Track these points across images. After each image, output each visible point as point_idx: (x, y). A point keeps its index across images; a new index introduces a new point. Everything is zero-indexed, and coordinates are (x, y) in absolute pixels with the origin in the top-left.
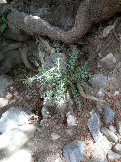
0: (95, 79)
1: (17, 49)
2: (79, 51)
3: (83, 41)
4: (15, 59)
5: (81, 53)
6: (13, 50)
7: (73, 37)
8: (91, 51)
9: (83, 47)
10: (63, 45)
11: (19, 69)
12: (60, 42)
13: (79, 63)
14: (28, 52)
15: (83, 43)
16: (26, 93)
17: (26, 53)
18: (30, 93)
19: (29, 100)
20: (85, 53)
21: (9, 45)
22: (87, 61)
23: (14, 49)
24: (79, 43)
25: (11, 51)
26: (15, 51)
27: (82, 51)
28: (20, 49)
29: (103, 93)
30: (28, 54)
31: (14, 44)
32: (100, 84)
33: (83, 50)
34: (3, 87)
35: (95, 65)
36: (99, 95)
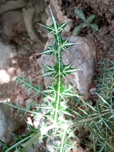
1: (20, 9)
4: (16, 25)
6: (14, 10)
10: (92, 17)
12: (86, 6)
14: (34, 16)
16: (29, 72)
17: (31, 17)
18: (33, 74)
21: (8, 3)
23: (14, 8)
25: (11, 12)
26: (17, 12)
28: (24, 10)
30: (33, 19)
34: (4, 58)
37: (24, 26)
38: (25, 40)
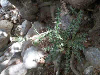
0: (89, 53)
1: (49, 6)
2: (88, 17)
3: (93, 9)
4: (46, 13)
5: (89, 19)
6: (46, 6)
7: (80, 3)
8: (98, 20)
9: (92, 14)
11: (49, 20)
13: (84, 29)
15: (92, 10)
19: (50, 43)
20: (93, 20)
21: (44, 3)
22: (92, 29)
23: (47, 5)
24: (89, 10)
25: (45, 7)
26: (48, 7)
27: (90, 18)
28: (51, 6)
29: (92, 73)
31: (48, 2)
32: (92, 61)
33: (92, 17)
35: (98, 36)
36: (86, 73)
37: (50, 14)
38: (49, 21)
